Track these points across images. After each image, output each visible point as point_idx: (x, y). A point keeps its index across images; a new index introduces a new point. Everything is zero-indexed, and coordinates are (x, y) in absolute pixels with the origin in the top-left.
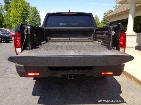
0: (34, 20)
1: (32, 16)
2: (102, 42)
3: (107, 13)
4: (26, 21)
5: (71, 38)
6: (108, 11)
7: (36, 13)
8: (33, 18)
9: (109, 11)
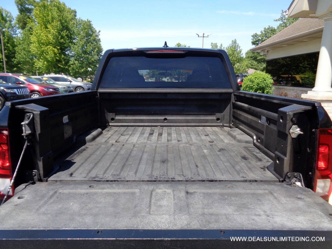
0: (85, 52)
1: (82, 43)
2: (255, 137)
3: (259, 33)
4: (69, 55)
5: (169, 118)
6: (263, 30)
7: (91, 35)
8: (83, 47)
9: (265, 28)
